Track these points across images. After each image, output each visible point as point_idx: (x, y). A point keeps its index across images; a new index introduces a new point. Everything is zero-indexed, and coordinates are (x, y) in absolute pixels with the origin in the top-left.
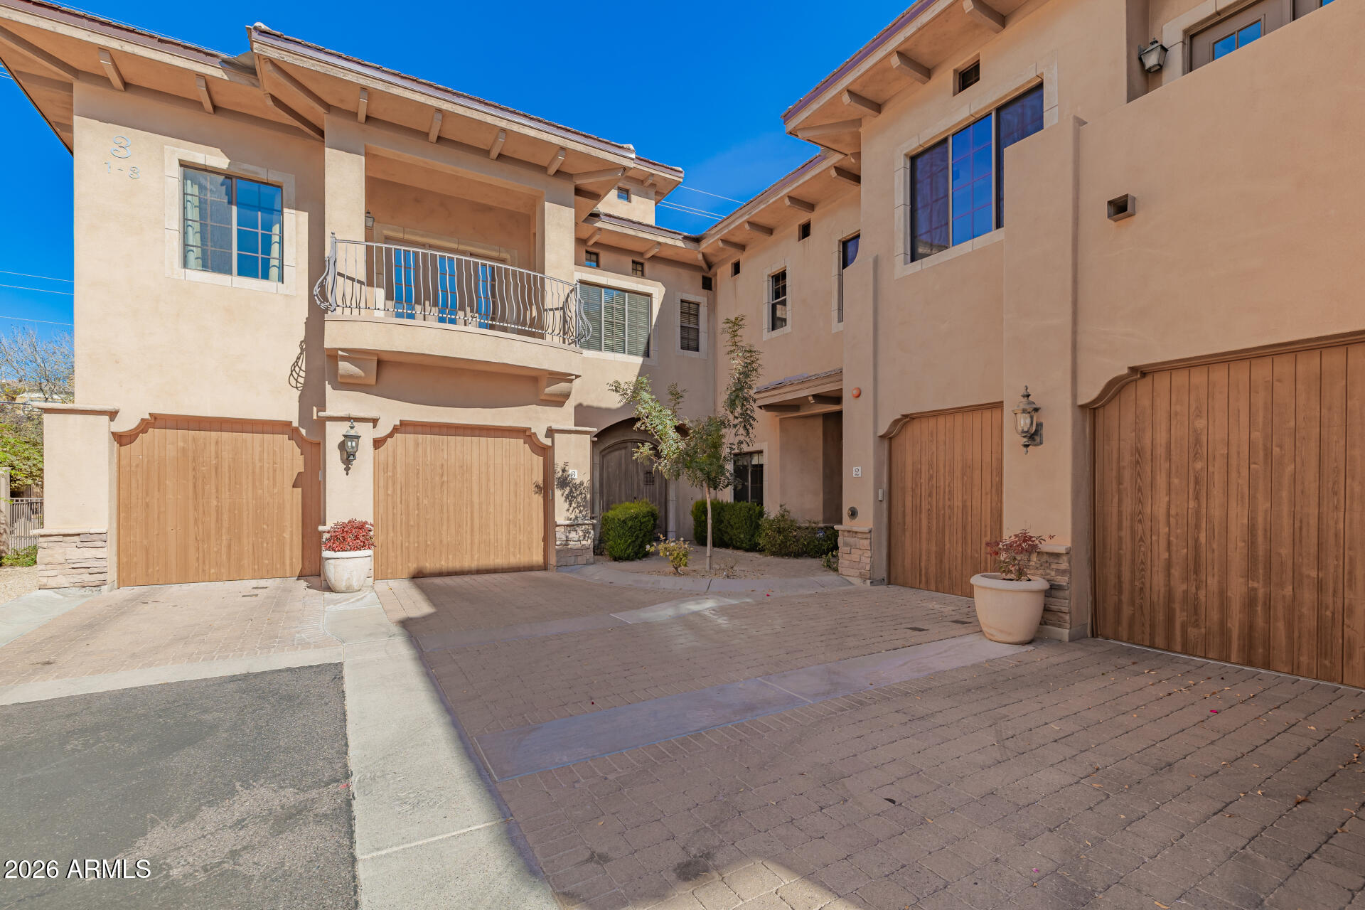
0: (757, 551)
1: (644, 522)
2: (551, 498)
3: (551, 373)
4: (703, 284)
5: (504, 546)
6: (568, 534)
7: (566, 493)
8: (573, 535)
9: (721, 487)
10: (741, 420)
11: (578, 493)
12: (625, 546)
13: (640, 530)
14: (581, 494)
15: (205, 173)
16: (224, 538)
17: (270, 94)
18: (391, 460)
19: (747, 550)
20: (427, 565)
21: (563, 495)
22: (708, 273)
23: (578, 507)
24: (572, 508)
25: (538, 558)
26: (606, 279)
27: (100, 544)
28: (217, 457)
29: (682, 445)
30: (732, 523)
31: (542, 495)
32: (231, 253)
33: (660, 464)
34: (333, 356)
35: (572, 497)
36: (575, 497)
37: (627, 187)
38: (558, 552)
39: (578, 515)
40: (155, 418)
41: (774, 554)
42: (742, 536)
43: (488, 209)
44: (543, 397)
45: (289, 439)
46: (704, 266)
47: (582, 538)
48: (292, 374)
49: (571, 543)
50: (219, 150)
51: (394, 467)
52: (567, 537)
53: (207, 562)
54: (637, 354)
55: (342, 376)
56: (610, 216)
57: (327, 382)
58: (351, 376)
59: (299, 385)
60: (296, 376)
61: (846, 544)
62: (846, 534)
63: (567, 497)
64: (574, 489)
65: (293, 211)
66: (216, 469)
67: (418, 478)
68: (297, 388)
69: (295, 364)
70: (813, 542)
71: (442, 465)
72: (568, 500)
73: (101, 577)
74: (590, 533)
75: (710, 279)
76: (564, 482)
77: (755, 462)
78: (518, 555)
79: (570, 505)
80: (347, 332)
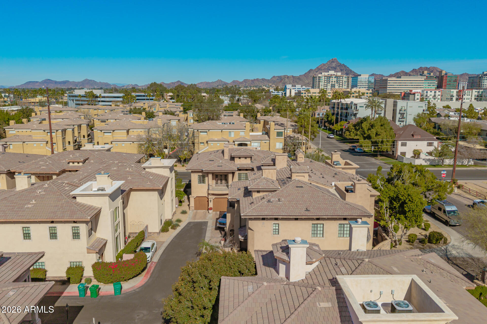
26: (242, 172)
32: (202, 182)
34: (209, 194)
40: (197, 197)
69: (207, 192)
80: (210, 192)
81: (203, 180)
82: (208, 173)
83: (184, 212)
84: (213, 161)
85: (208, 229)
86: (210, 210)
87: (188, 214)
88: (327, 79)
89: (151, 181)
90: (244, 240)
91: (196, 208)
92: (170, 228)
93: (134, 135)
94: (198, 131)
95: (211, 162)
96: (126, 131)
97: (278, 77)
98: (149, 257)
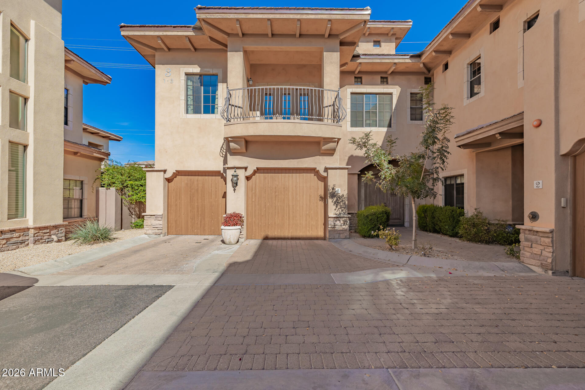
0: (458, 237)
1: (379, 217)
2: (327, 203)
3: (324, 138)
4: (425, 82)
5: (304, 227)
6: (335, 222)
7: (334, 200)
8: (338, 222)
9: (422, 197)
10: (438, 154)
11: (341, 200)
12: (367, 230)
13: (378, 221)
14: (343, 201)
15: (194, 76)
16: (199, 218)
17: (209, 36)
18: (254, 186)
19: (451, 236)
20: (269, 234)
21: (333, 202)
22: (428, 75)
23: (341, 208)
24: (337, 209)
25: (321, 234)
26: (365, 89)
27: (160, 219)
28: (197, 186)
29: (394, 171)
30: (440, 219)
31: (323, 202)
32: (201, 105)
33: (380, 184)
35: (338, 203)
36: (339, 203)
37: (378, 40)
38: (330, 231)
39: (341, 212)
40: (179, 172)
41: (469, 240)
42: (447, 227)
43: (304, 66)
44: (322, 152)
45: (221, 178)
46: (425, 70)
47: (343, 225)
48: (221, 151)
49: (336, 227)
50: (197, 66)
51: (256, 189)
52: (334, 224)
53: (194, 228)
54: (384, 127)
55: (232, 149)
56: (366, 55)
57: (228, 153)
58: (235, 149)
59: (223, 155)
60: (222, 151)
61: (527, 240)
62: (527, 232)
63: (335, 203)
64: (338, 199)
65: (221, 84)
66: (197, 191)
67: (265, 194)
68: (223, 157)
69: (222, 147)
70: (502, 234)
71: (276, 187)
72: (335, 204)
73: (161, 231)
74: (347, 222)
75: (430, 78)
76: (333, 195)
77: (459, 181)
78: (311, 232)
79: (337, 207)
80: (232, 130)
91: (177, 226)
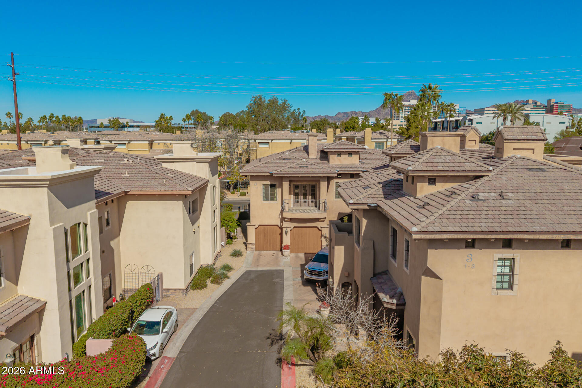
15: (266, 185)
16: (268, 244)
18: (292, 234)
27: (254, 245)
28: (267, 230)
32: (269, 197)
34: (284, 218)
40: (259, 225)
44: (320, 221)
45: (278, 229)
48: (278, 219)
50: (268, 181)
53: (266, 247)
57: (283, 221)
58: (287, 221)
65: (278, 189)
67: (297, 236)
69: (279, 215)
71: (302, 233)
73: (254, 251)
80: (286, 215)
81: (271, 195)
82: (281, 179)
83: (237, 254)
84: (290, 159)
85: (286, 283)
86: (285, 249)
87: (244, 257)
88: (408, 110)
89: (168, 180)
90: (397, 305)
91: (259, 247)
92: (208, 282)
93: (160, 150)
94: (255, 140)
95: (285, 161)
96: (148, 142)
97: (344, 113)
98: (155, 346)
